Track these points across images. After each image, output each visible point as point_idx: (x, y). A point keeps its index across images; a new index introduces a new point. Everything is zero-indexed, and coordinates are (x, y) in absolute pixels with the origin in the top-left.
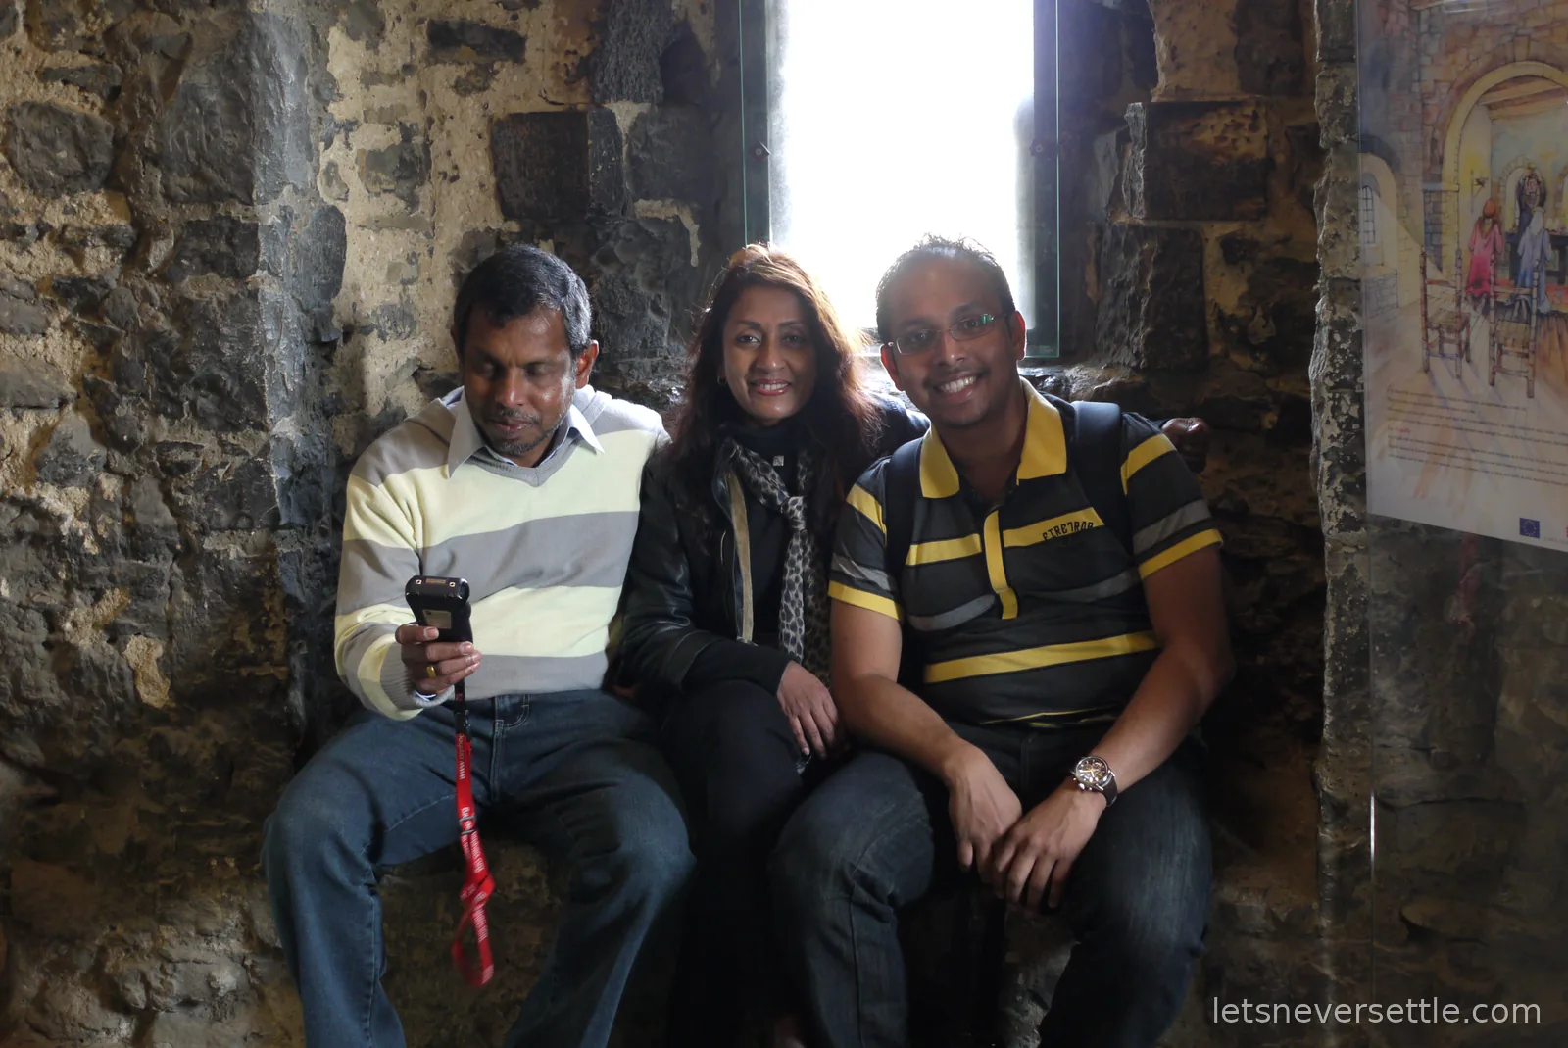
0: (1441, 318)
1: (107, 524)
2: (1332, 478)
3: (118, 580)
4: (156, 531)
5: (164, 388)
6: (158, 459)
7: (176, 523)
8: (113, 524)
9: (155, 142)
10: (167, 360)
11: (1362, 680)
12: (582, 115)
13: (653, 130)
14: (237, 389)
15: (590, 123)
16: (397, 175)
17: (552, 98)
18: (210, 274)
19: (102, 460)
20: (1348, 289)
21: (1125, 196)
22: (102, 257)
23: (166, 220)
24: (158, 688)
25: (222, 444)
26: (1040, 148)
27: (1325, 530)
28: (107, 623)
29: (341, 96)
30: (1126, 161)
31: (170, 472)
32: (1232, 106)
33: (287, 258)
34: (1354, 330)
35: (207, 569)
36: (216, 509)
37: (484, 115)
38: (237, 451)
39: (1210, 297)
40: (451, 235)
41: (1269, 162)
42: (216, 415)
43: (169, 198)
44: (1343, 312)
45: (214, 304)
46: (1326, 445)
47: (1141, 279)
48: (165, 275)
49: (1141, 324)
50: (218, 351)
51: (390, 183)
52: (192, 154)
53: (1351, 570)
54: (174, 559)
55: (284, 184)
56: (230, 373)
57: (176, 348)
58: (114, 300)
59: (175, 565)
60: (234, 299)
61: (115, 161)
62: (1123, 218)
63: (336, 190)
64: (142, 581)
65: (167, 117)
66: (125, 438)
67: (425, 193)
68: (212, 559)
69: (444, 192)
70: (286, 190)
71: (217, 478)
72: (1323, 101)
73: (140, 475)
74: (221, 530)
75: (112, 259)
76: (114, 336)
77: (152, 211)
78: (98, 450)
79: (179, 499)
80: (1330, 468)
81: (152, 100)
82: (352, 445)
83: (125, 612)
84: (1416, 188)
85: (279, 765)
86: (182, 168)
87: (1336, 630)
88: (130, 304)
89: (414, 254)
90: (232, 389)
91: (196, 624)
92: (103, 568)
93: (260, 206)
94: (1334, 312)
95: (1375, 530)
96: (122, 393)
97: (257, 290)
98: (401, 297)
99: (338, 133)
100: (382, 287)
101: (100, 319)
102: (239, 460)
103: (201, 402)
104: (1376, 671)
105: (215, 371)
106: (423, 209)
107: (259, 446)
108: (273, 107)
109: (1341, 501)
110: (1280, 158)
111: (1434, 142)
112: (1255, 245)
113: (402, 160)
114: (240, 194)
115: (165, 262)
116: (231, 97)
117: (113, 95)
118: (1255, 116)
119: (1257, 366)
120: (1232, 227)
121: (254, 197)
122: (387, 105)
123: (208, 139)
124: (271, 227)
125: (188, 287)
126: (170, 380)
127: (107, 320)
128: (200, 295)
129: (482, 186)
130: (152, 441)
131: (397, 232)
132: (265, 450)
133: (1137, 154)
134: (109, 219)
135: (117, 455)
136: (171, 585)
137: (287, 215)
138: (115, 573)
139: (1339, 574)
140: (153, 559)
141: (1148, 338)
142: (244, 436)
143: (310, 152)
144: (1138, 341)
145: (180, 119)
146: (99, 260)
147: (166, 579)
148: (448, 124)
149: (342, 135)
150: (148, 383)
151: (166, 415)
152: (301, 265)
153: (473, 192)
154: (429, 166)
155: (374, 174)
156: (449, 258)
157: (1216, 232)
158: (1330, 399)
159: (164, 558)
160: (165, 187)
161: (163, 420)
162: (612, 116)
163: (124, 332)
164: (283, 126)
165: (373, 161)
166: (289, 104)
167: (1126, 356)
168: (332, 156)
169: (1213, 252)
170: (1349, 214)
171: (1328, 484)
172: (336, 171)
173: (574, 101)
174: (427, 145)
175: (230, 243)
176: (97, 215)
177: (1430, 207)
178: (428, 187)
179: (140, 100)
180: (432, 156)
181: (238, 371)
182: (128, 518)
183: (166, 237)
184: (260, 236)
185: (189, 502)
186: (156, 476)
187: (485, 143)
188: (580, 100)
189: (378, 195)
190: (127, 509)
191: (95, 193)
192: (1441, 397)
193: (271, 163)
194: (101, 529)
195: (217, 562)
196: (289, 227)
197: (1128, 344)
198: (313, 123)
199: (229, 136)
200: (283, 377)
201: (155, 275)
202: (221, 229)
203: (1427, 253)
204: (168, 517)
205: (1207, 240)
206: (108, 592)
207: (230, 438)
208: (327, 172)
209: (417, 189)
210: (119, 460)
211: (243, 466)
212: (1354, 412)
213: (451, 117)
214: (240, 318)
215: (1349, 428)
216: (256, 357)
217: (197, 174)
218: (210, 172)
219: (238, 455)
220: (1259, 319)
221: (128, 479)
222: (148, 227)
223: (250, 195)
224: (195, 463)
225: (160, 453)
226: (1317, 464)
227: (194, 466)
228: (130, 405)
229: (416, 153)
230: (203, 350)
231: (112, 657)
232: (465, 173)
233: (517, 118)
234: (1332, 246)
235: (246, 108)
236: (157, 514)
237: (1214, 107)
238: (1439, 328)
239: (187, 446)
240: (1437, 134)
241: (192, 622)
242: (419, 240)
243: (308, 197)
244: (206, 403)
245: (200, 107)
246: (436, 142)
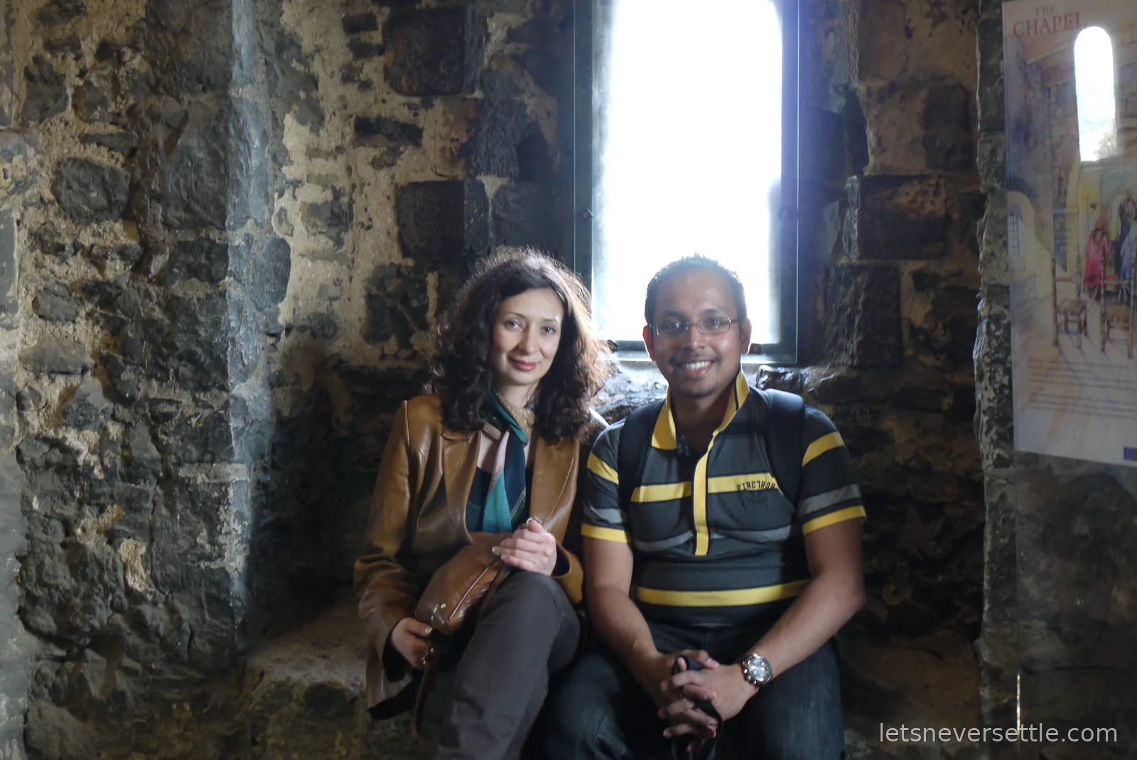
0: (1066, 305)
1: (111, 458)
2: (989, 429)
3: (116, 498)
4: (145, 463)
5: (157, 360)
6: (150, 411)
7: (160, 457)
8: (115, 458)
9: (159, 185)
10: (159, 339)
11: (1012, 579)
12: (461, 183)
13: (511, 198)
14: (208, 361)
15: (466, 189)
16: (328, 222)
17: (439, 171)
18: (193, 279)
19: (110, 411)
20: (1000, 292)
21: (845, 244)
22: (118, 267)
23: (164, 241)
24: (142, 577)
25: (195, 400)
26: (785, 213)
27: (984, 467)
28: (107, 529)
29: (291, 162)
30: (846, 219)
31: (157, 420)
32: (921, 178)
33: (248, 270)
34: (1005, 322)
35: (181, 492)
36: (189, 447)
37: (392, 183)
38: (206, 406)
39: (905, 314)
40: (365, 268)
41: (948, 218)
42: (193, 380)
43: (167, 225)
44: (997, 309)
45: (195, 300)
46: (985, 405)
47: (856, 303)
48: (162, 280)
49: (856, 333)
50: (196, 333)
51: (322, 227)
52: (184, 194)
53: (1003, 497)
54: (157, 484)
55: (248, 218)
56: (204, 349)
57: (166, 331)
58: (124, 298)
59: (158, 488)
60: (209, 297)
61: (130, 200)
62: (843, 261)
63: (285, 227)
64: (134, 499)
65: (169, 168)
66: (127, 395)
67: (348, 237)
68: (184, 484)
69: (362, 237)
70: (250, 222)
71: (191, 425)
72: (982, 158)
73: (136, 423)
74: (192, 463)
75: (125, 269)
76: (123, 323)
77: (155, 234)
78: (108, 404)
79: (163, 440)
80: (988, 422)
81: (158, 157)
82: (289, 410)
83: (120, 522)
84: (1048, 214)
85: (224, 635)
86: (177, 205)
87: (992, 541)
88: (136, 300)
89: (338, 279)
90: (205, 361)
91: (170, 531)
92: (106, 489)
93: (230, 232)
94: (991, 309)
95: (1021, 468)
96: (126, 362)
97: (225, 291)
98: (328, 309)
99: (288, 187)
100: (314, 301)
101: (114, 311)
102: (207, 412)
103: (182, 370)
104: (1021, 571)
105: (194, 347)
106: (346, 247)
107: (221, 402)
108: (243, 163)
109: (996, 445)
110: (955, 216)
111: (1060, 180)
112: (936, 277)
113: (332, 212)
114: (217, 222)
115: (162, 270)
116: (214, 154)
117: (131, 154)
118: (937, 185)
119: (939, 364)
120: (920, 265)
121: (226, 224)
122: (324, 173)
123: (196, 183)
124: (237, 247)
125: (177, 288)
126: (161, 354)
127: (119, 311)
128: (185, 294)
129: (389, 233)
130: (146, 398)
131: (327, 262)
132: (226, 405)
133: (853, 213)
134: (124, 240)
135: (121, 408)
136: (154, 502)
137: (249, 240)
138: (115, 493)
139: (995, 500)
140: (142, 483)
141: (860, 345)
142: (211, 395)
143: (268, 199)
144: (853, 347)
145: (177, 169)
146: (116, 269)
147: (151, 498)
148: (366, 189)
149: (291, 190)
150: (145, 356)
151: (157, 379)
152: (258, 277)
153: (382, 237)
154: (351, 218)
155: (312, 220)
156: (364, 284)
157: (908, 268)
158: (988, 372)
159: (150, 483)
160: (165, 217)
161: (154, 383)
162: (482, 185)
163: (130, 320)
164: (249, 176)
165: (312, 211)
166: (254, 162)
167: (844, 359)
168: (283, 204)
169: (907, 282)
170: (1000, 237)
171: (987, 433)
172: (286, 215)
173: (455, 174)
174: (350, 205)
175: (208, 257)
176: (116, 237)
177: (1058, 227)
178: (350, 233)
179: (150, 156)
180: (354, 211)
181: (210, 347)
182: (126, 453)
183: (163, 253)
184: (230, 253)
185: (170, 442)
186: (148, 423)
187: (392, 203)
188: (459, 173)
189: (314, 235)
190: (126, 447)
191: (115, 222)
192: (1067, 363)
193: (241, 202)
194: (106, 461)
195: (188, 486)
196: (250, 248)
197: (846, 350)
198: (271, 179)
199: (211, 182)
200: (241, 353)
201: (154, 280)
202: (202, 247)
203: (1057, 259)
204: (154, 452)
205: (903, 274)
206: (109, 507)
207: (201, 396)
208: (279, 215)
209: (342, 234)
210: (123, 412)
211: (210, 416)
212: (1006, 380)
213: (369, 184)
214: (212, 310)
215: (1001, 391)
216: (223, 338)
217: (187, 209)
218: (197, 208)
219: (206, 408)
220: (940, 331)
221: (127, 426)
222: (151, 246)
223: (224, 223)
224: (176, 413)
225: (151, 405)
226: (978, 420)
227: (175, 416)
228: (132, 372)
229: (343, 208)
230: (185, 332)
231: (109, 554)
232: (377, 223)
233: (416, 185)
234: (989, 261)
235: (224, 162)
236: (147, 450)
237: (908, 179)
238: (1065, 313)
239: (171, 402)
240: (1063, 174)
241: (168, 529)
242: (342, 270)
243: (264, 230)
244: (185, 370)
245: (191, 161)
246: (358, 202)
